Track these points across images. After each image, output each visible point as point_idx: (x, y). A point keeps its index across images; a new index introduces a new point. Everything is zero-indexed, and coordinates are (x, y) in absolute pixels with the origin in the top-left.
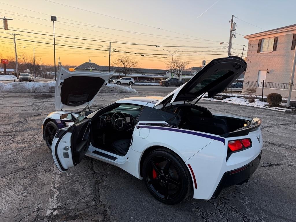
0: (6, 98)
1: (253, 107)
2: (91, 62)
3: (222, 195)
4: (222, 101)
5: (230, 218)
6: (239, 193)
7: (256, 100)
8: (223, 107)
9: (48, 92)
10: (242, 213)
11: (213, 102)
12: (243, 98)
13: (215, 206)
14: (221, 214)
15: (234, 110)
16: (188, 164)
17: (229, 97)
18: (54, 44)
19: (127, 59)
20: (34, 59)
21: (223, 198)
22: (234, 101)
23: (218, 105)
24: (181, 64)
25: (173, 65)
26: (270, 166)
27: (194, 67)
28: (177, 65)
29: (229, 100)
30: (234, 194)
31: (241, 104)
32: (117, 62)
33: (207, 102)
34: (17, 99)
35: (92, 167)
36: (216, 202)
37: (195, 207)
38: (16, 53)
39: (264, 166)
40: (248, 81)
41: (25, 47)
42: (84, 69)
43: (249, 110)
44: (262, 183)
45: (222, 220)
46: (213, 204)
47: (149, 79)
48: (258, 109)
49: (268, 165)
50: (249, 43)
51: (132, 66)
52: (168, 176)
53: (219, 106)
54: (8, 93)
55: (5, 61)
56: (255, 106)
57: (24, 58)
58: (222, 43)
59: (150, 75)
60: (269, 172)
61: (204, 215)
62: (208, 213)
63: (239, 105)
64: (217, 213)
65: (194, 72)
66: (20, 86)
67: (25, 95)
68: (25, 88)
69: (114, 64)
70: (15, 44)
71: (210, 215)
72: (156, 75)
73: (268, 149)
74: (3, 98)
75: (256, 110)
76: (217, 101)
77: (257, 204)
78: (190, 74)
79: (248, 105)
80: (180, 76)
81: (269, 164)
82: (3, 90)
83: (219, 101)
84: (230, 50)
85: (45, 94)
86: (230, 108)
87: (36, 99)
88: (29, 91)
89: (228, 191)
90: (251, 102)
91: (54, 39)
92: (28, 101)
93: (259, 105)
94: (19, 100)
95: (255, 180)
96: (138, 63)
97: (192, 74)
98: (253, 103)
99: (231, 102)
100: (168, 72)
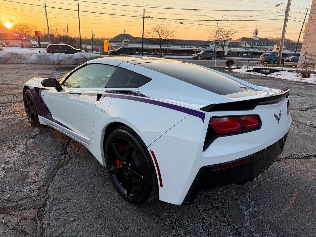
0: (28, 69)
1: (307, 83)
2: (126, 33)
3: (218, 195)
4: (269, 76)
5: (213, 233)
6: (244, 194)
7: (312, 75)
8: (267, 82)
9: (72, 65)
10: (236, 227)
11: (256, 77)
12: (295, 73)
13: (199, 211)
14: (203, 225)
15: (280, 86)
16: (151, 151)
17: (278, 71)
18: (78, 10)
19: (163, 28)
20: (67, 30)
21: (217, 199)
22: (282, 76)
23: (261, 80)
24: (226, 33)
25: (217, 34)
26: (305, 158)
27: (243, 38)
28: (222, 34)
29: (277, 75)
30: (235, 195)
31: (291, 79)
32: (151, 31)
33: (249, 76)
34: (37, 71)
35: (67, 146)
36: (205, 205)
37: (168, 211)
38: (48, 24)
39: (296, 158)
40: (306, 53)
41: (56, 17)
42: (118, 41)
43: (299, 87)
44: (284, 182)
45: (201, 234)
46: (197, 207)
47: (190, 52)
48: (312, 86)
49: (303, 157)
50: (312, 3)
51: (168, 36)
52: (132, 165)
53: (262, 82)
54: (32, 65)
55: (39, 33)
56: (309, 82)
57: (57, 30)
58: (278, 5)
59: (191, 47)
60: (301, 167)
61: (177, 224)
62: (184, 222)
63: (289, 81)
64: (198, 223)
65: (243, 43)
66: (45, 57)
67: (48, 67)
68: (50, 60)
69: (148, 33)
70: (46, 13)
71: (186, 224)
72: (197, 48)
73: (310, 135)
74: (24, 70)
75: (309, 87)
76: (261, 76)
77: (266, 214)
78: (238, 46)
79: (300, 81)
80: (224, 47)
81: (306, 155)
82: (28, 61)
83: (264, 75)
84: (287, 14)
85: (69, 66)
86: (275, 84)
87: (57, 71)
88: (53, 63)
89: (229, 190)
90: (305, 77)
91: (78, 4)
92: (47, 73)
93: (314, 80)
94: (39, 72)
95: (276, 176)
96: (175, 32)
97: (240, 46)
98: (307, 79)
99: (278, 77)
100: (212, 44)
